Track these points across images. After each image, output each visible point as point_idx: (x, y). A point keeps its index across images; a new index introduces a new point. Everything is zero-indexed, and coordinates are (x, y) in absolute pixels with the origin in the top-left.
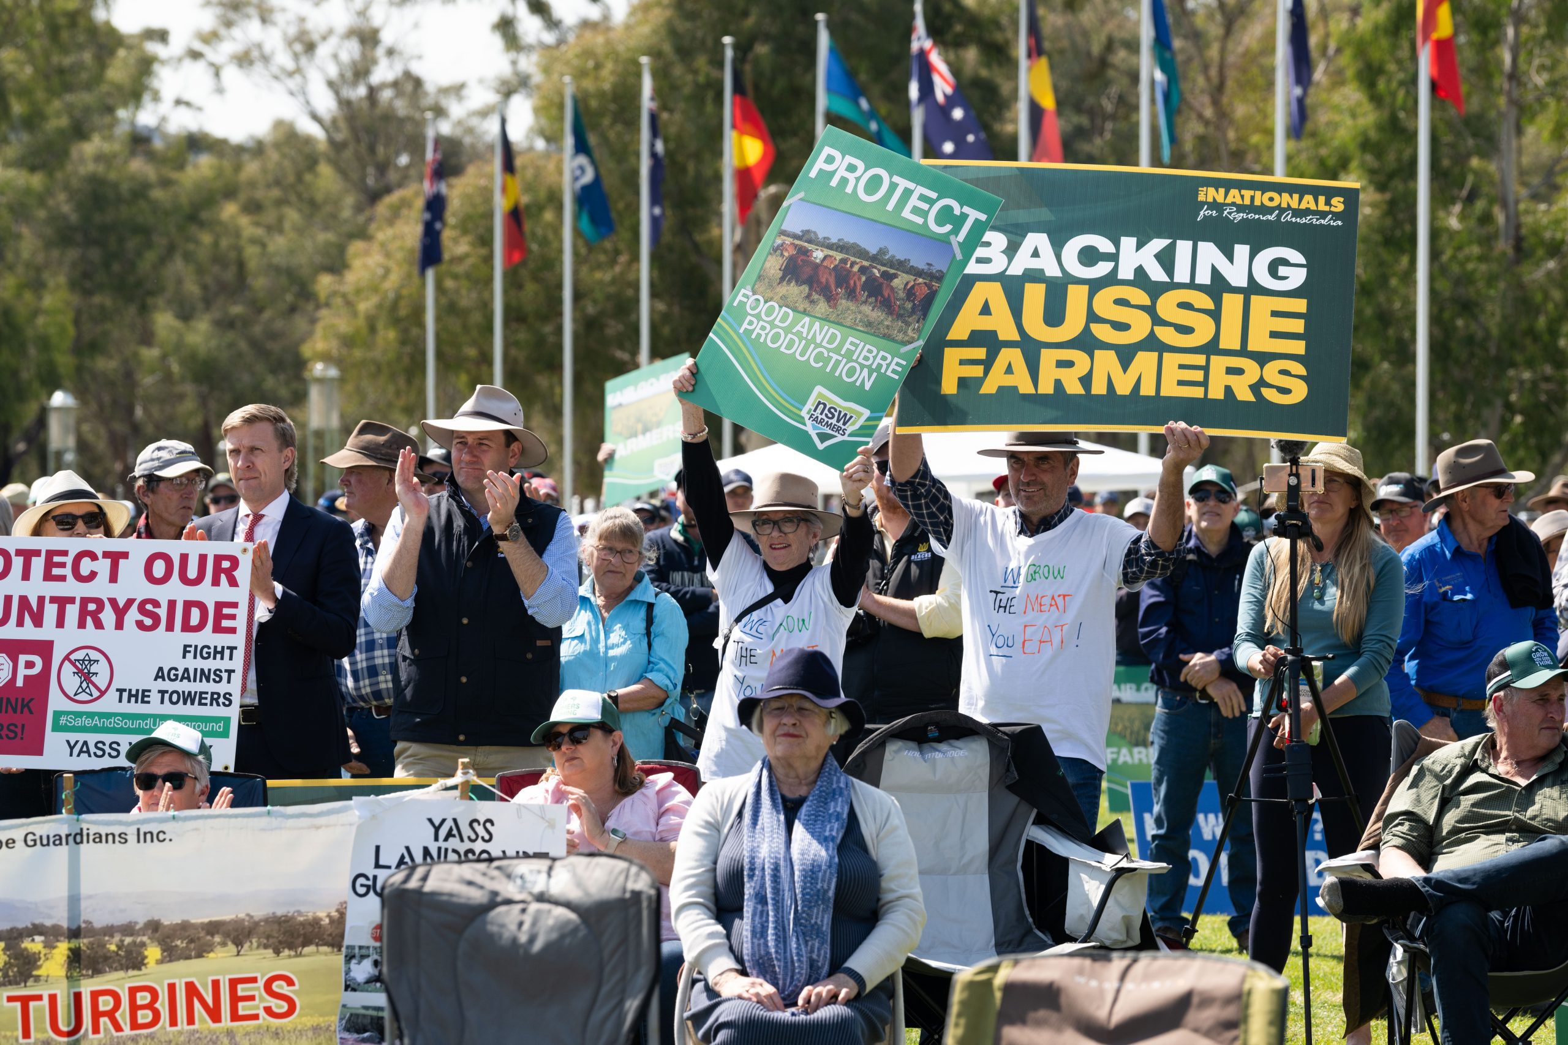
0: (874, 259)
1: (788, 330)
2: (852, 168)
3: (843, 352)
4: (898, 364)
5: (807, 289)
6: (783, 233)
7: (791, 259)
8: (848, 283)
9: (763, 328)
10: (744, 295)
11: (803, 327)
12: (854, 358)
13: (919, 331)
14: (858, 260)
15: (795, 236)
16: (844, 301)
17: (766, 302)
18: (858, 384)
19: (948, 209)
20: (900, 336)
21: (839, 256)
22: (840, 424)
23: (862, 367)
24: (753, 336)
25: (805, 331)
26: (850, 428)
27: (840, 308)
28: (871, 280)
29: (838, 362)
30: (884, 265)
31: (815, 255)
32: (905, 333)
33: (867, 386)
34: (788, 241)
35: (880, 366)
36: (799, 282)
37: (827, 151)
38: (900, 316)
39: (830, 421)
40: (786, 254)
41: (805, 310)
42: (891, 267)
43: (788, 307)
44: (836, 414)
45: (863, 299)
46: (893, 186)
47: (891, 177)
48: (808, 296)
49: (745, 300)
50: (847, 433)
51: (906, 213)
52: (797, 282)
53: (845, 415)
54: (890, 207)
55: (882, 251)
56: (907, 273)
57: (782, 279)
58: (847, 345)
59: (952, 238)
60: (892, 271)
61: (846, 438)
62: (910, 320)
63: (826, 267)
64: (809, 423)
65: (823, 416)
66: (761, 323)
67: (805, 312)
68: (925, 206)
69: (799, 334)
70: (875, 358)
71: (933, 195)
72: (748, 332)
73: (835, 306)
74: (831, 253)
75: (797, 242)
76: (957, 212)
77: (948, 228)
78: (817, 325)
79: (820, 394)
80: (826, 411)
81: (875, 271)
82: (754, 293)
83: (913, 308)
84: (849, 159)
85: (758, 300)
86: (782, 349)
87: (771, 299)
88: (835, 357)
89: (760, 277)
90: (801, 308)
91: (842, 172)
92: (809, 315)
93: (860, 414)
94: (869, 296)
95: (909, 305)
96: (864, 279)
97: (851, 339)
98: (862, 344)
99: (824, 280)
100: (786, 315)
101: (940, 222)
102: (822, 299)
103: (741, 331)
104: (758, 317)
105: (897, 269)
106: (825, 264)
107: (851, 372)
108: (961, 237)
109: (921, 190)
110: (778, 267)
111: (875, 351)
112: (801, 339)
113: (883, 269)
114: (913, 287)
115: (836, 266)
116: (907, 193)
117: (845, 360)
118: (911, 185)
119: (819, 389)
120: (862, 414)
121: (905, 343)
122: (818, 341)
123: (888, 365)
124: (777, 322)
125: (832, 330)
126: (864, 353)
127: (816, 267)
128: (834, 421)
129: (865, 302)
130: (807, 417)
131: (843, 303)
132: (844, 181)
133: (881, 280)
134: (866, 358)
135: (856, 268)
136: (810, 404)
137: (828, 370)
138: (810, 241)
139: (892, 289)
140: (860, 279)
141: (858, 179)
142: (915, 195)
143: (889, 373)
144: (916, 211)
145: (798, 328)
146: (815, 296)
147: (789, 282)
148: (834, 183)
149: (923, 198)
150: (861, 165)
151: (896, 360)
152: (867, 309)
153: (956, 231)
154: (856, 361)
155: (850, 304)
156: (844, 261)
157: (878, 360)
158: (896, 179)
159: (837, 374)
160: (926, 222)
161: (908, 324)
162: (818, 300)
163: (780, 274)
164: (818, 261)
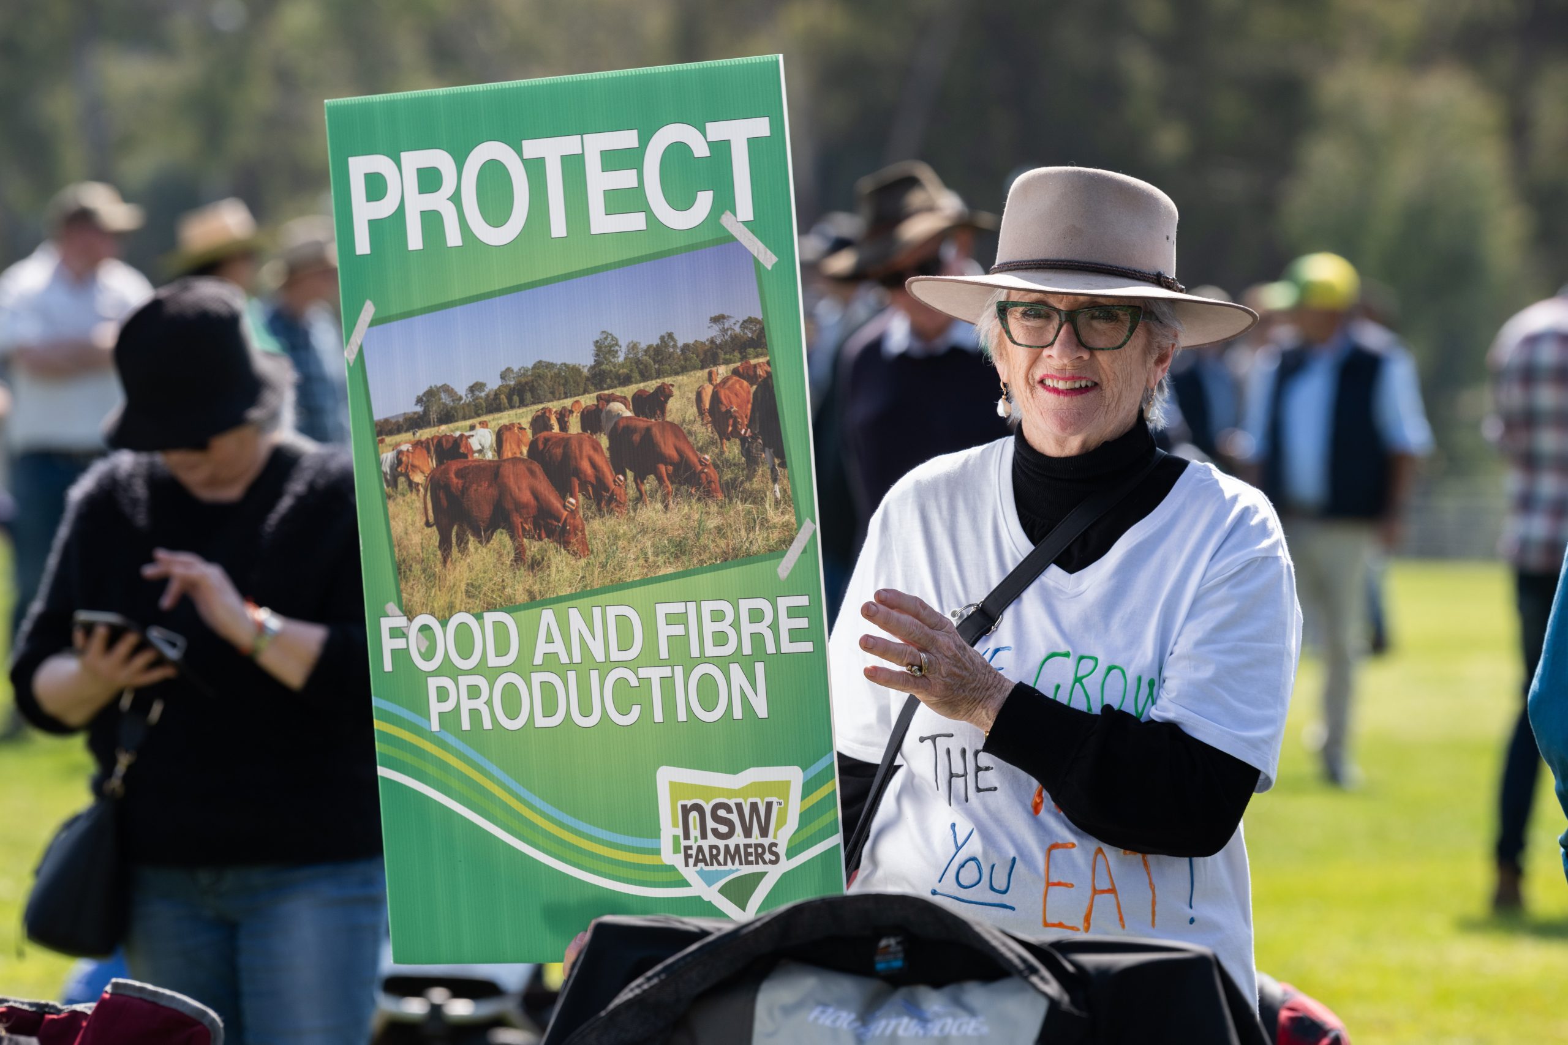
0: (599, 377)
1: (524, 667)
2: (429, 180)
3: (664, 654)
4: (793, 612)
5: (506, 539)
6: (385, 429)
7: (437, 486)
8: (578, 472)
9: (474, 692)
10: (396, 633)
11: (550, 640)
12: (695, 652)
13: (788, 500)
14: (568, 402)
15: (414, 423)
16: (596, 524)
17: (444, 623)
18: (738, 714)
19: (677, 152)
20: (759, 540)
21: (522, 417)
22: (756, 838)
23: (723, 663)
24: (466, 725)
25: (558, 647)
26: (782, 835)
27: (596, 545)
28: (620, 435)
29: (667, 683)
30: (626, 381)
31: (475, 444)
32: (765, 523)
33: (762, 711)
34: (405, 441)
35: (757, 639)
36: (484, 533)
37: (359, 167)
38: (730, 488)
39: (732, 843)
40: (418, 478)
41: (531, 594)
42: (645, 377)
43: (491, 607)
44: (734, 817)
45: (632, 492)
46: (535, 168)
47: (519, 151)
48: (519, 556)
49: (400, 643)
50: (781, 850)
51: (601, 222)
52: (477, 534)
53: (754, 807)
54: (558, 227)
55: (604, 349)
56: (684, 370)
57: (445, 544)
58: (665, 631)
59: (727, 220)
60: (651, 385)
61: (786, 865)
62: (756, 484)
63: (515, 460)
64: (690, 873)
65: (712, 840)
66: (464, 681)
67: (535, 601)
68: (626, 179)
69: (551, 663)
70: (736, 625)
71: (628, 139)
72: (450, 719)
73: (585, 549)
74: (505, 418)
75: (425, 434)
76: (700, 150)
77: (705, 200)
78: (575, 618)
79: (675, 787)
80: (711, 824)
81: (617, 407)
82: (410, 615)
83: (746, 452)
84: (414, 160)
85: (425, 628)
86: (541, 722)
87: (451, 609)
88: (655, 674)
89: (401, 569)
90: (521, 597)
91: (417, 204)
92: (546, 603)
93: (783, 787)
94: (640, 478)
95: (733, 450)
96: (604, 441)
97: (662, 610)
98: (692, 606)
99: (526, 496)
100: (500, 629)
101: (682, 201)
102: (548, 544)
103: (435, 726)
104: (448, 669)
105: (659, 374)
106: (508, 454)
107: (708, 693)
108: (745, 208)
109: (597, 143)
110: (420, 522)
111: (726, 607)
112: (561, 670)
113: (629, 391)
114: (715, 397)
115: (533, 446)
116: (573, 166)
117: (679, 670)
118: (570, 144)
119: (667, 776)
120: (787, 784)
121: (777, 551)
122: (600, 657)
123: (774, 627)
124: (493, 661)
125: (612, 612)
126: (709, 627)
127: (493, 472)
128: (738, 839)
129: (640, 498)
130: (678, 861)
131: (598, 528)
132: (432, 221)
133: (642, 423)
134: (720, 639)
135: (575, 426)
136: (669, 828)
137: (658, 717)
138: (447, 417)
139: (675, 429)
140: (596, 447)
141: (456, 198)
142: (593, 164)
143: (787, 647)
144: (617, 202)
145: (542, 648)
146: (533, 547)
147: (462, 542)
148: (415, 240)
149: (612, 160)
150: (440, 159)
151: (783, 603)
152: (651, 513)
153: (725, 201)
154: (703, 659)
155: (611, 522)
156: (540, 423)
157: (747, 628)
158: (532, 148)
159: (682, 716)
160: (651, 218)
161: (756, 498)
162: (543, 551)
163: (434, 534)
164: (490, 455)
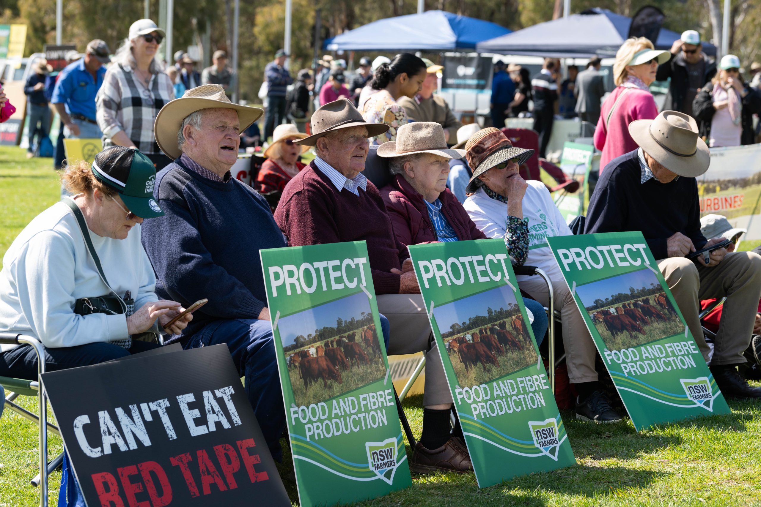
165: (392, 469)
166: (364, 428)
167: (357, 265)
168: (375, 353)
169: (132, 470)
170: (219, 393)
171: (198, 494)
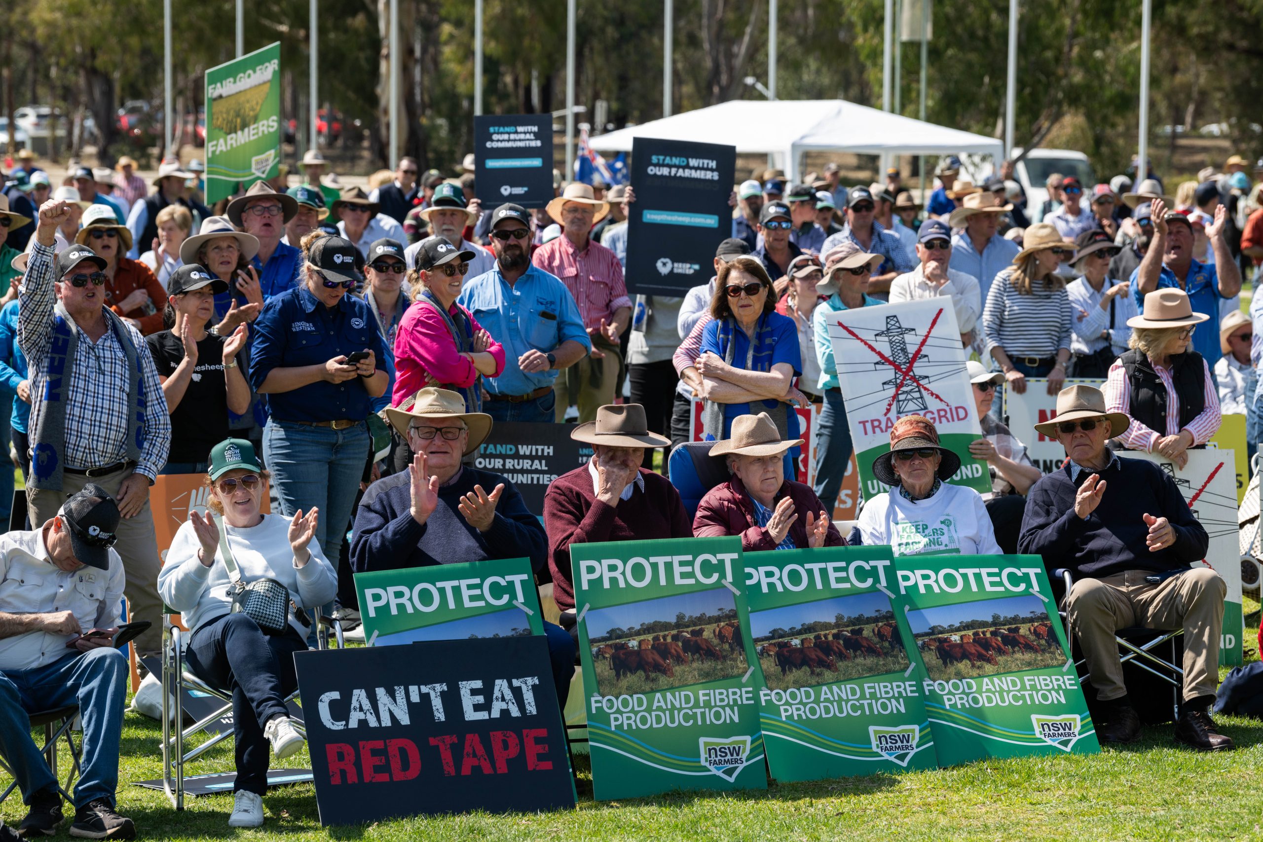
165: (736, 768)
166: (700, 723)
167: (722, 562)
168: (733, 650)
169: (379, 744)
170: (516, 683)
171: (453, 773)
